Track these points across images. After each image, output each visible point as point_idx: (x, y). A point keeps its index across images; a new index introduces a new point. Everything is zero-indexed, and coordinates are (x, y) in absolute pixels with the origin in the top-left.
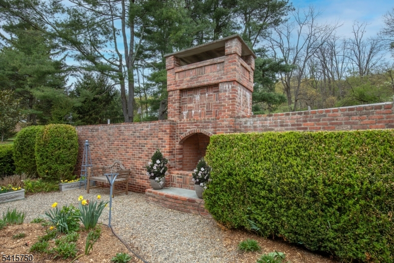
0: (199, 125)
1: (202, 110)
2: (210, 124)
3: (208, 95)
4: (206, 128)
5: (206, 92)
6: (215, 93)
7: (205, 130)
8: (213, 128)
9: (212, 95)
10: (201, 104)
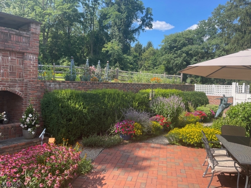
0: (5, 84)
1: (5, 70)
2: (17, 84)
3: (11, 59)
4: (13, 87)
5: (9, 55)
6: (18, 59)
7: (11, 88)
8: (20, 87)
9: (15, 60)
10: (3, 65)
